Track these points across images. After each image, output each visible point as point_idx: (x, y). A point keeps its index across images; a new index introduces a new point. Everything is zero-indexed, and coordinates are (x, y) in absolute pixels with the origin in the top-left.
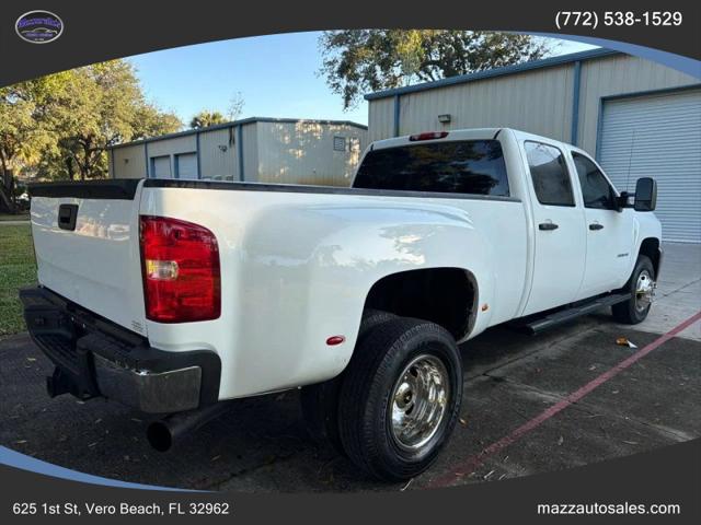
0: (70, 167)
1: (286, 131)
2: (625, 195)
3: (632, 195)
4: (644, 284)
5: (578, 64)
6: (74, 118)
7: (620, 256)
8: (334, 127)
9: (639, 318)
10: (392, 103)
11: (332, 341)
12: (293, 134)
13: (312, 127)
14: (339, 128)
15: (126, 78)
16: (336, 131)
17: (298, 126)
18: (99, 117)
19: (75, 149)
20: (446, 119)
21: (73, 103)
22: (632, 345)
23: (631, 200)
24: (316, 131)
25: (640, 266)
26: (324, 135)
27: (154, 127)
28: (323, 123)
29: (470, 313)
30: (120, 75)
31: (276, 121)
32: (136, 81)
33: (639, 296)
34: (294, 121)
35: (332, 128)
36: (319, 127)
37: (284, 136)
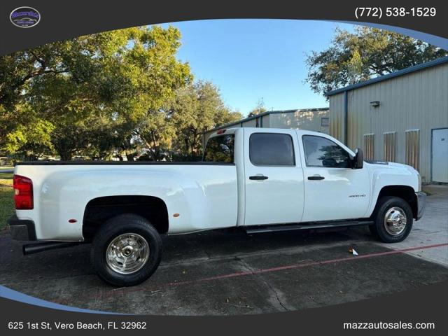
0: (187, 143)
1: (288, 117)
6: (183, 119)
7: (353, 196)
8: (322, 112)
10: (343, 96)
12: (293, 119)
13: (306, 114)
14: (325, 112)
15: (213, 95)
16: (323, 114)
17: (296, 114)
18: (196, 117)
19: (188, 135)
20: (375, 104)
21: (183, 111)
24: (309, 116)
26: (314, 118)
27: (226, 120)
28: (314, 110)
30: (209, 94)
31: (282, 112)
32: (218, 96)
34: (294, 111)
35: (320, 113)
36: (311, 113)
37: (287, 120)
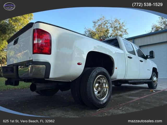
2: (147, 56)
3: (149, 56)
4: (155, 79)
5: (133, 39)
7: (148, 70)
9: (155, 87)
11: (79, 64)
22: (154, 91)
23: (149, 57)
25: (153, 74)
29: (113, 69)
33: (154, 81)
